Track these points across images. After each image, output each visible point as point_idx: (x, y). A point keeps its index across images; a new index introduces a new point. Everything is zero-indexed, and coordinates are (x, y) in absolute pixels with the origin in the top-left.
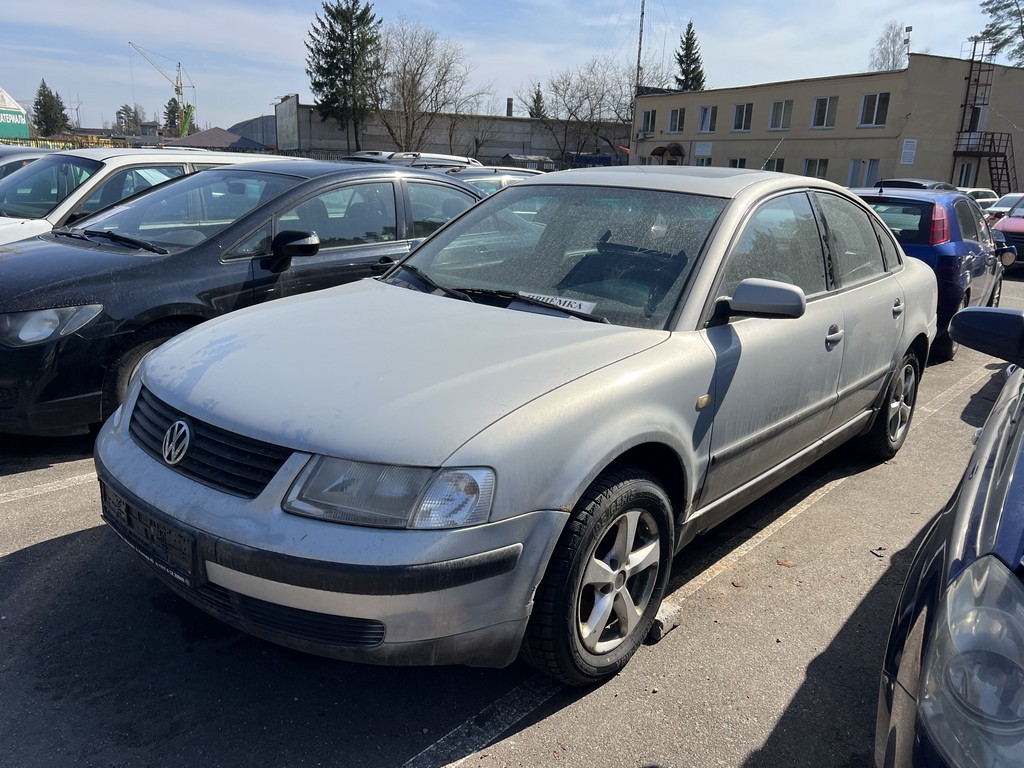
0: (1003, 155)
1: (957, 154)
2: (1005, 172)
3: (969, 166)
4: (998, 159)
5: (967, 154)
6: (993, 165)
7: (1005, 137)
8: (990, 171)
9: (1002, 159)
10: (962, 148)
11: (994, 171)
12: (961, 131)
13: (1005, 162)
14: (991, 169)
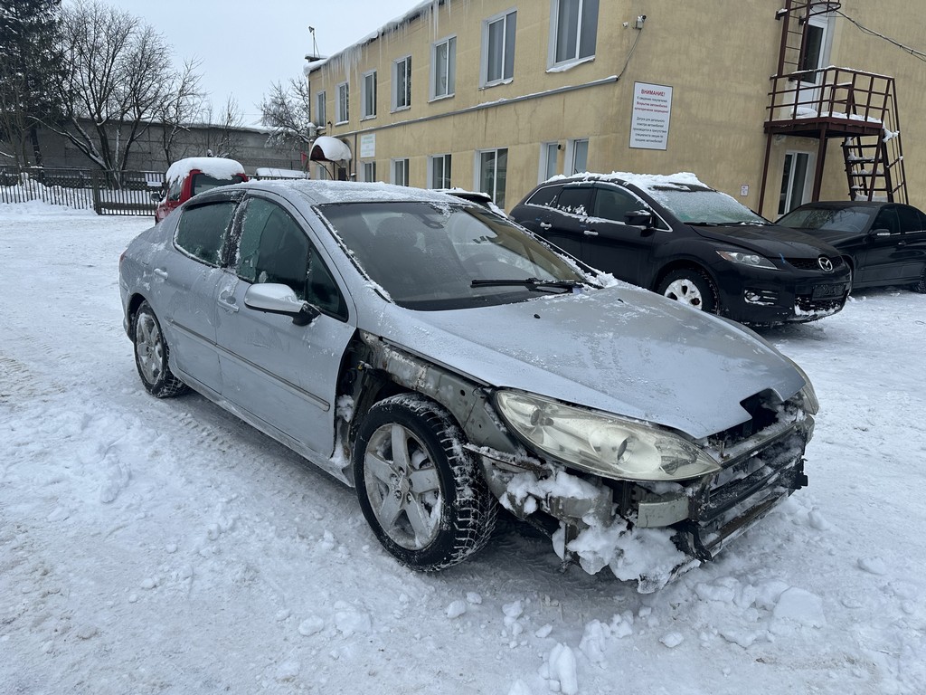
0: (877, 130)
1: (772, 129)
2: (880, 169)
3: (802, 159)
4: (865, 140)
5: (798, 129)
6: (854, 155)
7: (880, 86)
8: (848, 170)
9: (874, 140)
10: (784, 115)
11: (856, 170)
12: (780, 75)
13: (882, 146)
14: (850, 164)
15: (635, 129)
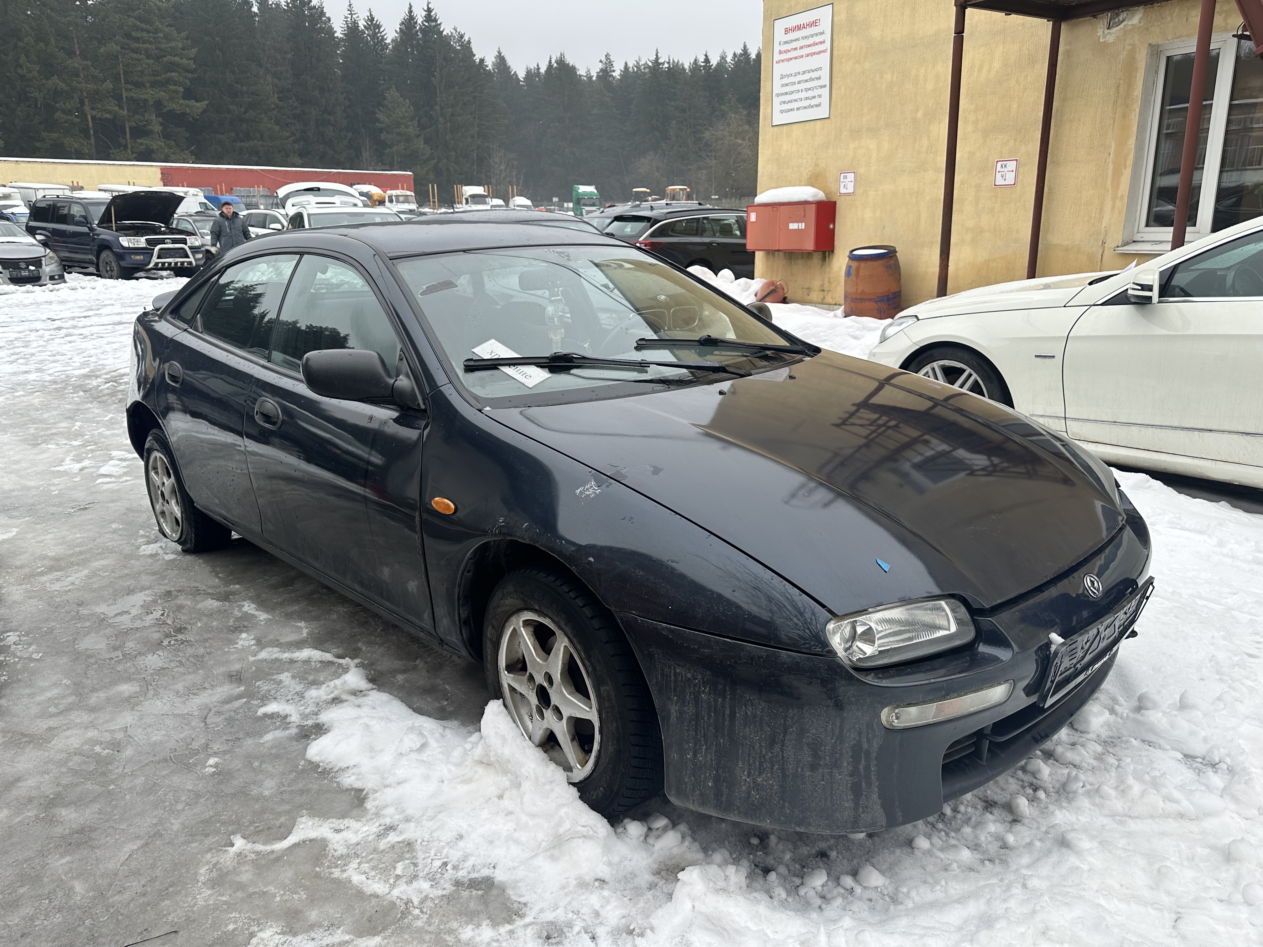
15: (778, 95)
